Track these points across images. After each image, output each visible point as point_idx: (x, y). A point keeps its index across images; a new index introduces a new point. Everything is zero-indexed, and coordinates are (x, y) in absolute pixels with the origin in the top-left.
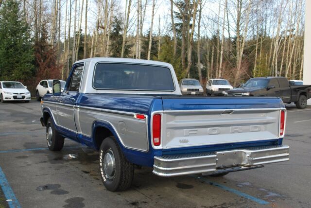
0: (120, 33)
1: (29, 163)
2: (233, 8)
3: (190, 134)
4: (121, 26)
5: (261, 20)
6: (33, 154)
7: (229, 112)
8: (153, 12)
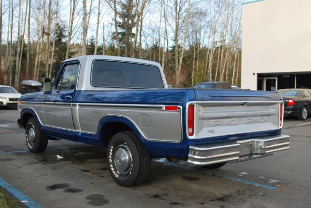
0: (63, 40)
1: (19, 165)
2: (171, 19)
3: (215, 124)
4: (64, 33)
5: (196, 32)
6: (16, 157)
7: (243, 104)
8: (98, 20)
